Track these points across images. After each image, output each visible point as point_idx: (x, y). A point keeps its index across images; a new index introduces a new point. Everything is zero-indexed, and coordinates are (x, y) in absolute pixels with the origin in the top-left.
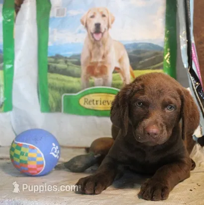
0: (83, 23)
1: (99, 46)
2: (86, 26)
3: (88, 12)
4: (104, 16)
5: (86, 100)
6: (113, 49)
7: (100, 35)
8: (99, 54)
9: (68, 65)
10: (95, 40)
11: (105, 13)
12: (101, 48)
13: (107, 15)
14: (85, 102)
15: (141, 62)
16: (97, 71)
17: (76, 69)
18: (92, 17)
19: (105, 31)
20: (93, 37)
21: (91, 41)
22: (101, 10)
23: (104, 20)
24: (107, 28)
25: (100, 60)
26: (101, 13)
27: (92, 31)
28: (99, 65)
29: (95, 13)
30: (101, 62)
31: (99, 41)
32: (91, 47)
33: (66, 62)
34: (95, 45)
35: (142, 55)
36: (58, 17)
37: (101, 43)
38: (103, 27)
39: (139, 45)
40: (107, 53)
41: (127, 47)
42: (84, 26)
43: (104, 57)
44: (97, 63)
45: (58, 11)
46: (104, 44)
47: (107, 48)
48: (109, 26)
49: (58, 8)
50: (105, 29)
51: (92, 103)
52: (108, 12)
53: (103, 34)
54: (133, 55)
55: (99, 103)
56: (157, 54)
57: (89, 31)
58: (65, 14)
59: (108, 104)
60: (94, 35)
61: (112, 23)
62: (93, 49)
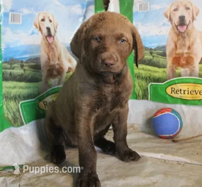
0: (166, 16)
1: (184, 38)
2: (171, 20)
3: (171, 6)
4: (188, 9)
5: (173, 90)
7: (185, 27)
8: (184, 45)
9: (153, 56)
10: (180, 32)
11: (189, 6)
12: (186, 40)
13: (191, 8)
14: (172, 91)
16: (183, 62)
17: (161, 60)
18: (176, 10)
19: (189, 23)
20: (178, 30)
21: (176, 33)
22: (184, 4)
23: (189, 13)
24: (191, 20)
25: (186, 51)
26: (185, 6)
28: (185, 56)
29: (178, 6)
30: (187, 53)
31: (184, 33)
32: (176, 39)
33: (151, 53)
34: (180, 37)
36: (141, 11)
37: (186, 35)
38: (188, 19)
40: (193, 44)
42: (168, 19)
43: (189, 48)
44: (182, 54)
45: (141, 6)
47: (191, 39)
48: (193, 19)
49: (140, 3)
50: (190, 21)
51: (179, 92)
52: (191, 5)
53: (187, 26)
55: (186, 92)
57: (173, 24)
58: (148, 8)
59: (196, 94)
60: (179, 27)
61: (197, 15)
62: (178, 40)
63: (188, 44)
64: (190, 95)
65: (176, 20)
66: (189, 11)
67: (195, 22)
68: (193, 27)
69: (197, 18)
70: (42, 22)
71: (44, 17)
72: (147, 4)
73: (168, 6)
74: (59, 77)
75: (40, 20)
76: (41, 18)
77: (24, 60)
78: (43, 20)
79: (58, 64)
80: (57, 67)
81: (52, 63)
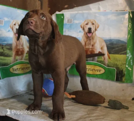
0: (82, 27)
1: (90, 40)
2: (84, 29)
3: (85, 22)
4: (93, 24)
6: (98, 42)
7: (91, 34)
8: (90, 44)
10: (88, 36)
11: (94, 22)
12: (91, 41)
13: (95, 24)
15: (113, 50)
18: (87, 24)
19: (93, 32)
20: (87, 35)
21: (86, 37)
22: (91, 21)
23: (93, 27)
24: (95, 30)
25: (91, 47)
26: (92, 22)
27: (87, 32)
28: (90, 50)
29: (88, 22)
30: (91, 48)
31: (90, 37)
32: (86, 40)
34: (88, 39)
35: (114, 46)
36: (68, 23)
37: (91, 38)
38: (93, 30)
39: (113, 41)
40: (95, 43)
41: (106, 41)
42: (82, 29)
43: (93, 46)
44: (89, 49)
45: (68, 20)
46: (93, 39)
47: (94, 41)
48: (96, 30)
49: (68, 19)
50: (94, 31)
52: (95, 22)
53: (92, 34)
54: (109, 46)
55: (90, 70)
56: (123, 46)
57: (85, 32)
58: (72, 22)
59: (95, 71)
60: (88, 34)
61: (98, 28)
62: (87, 41)
63: (92, 43)
64: (91, 72)
65: (87, 30)
66: (94, 25)
67: (96, 31)
68: (95, 35)
69: (98, 29)
70: (14, 26)
71: (16, 23)
72: (72, 19)
73: (83, 22)
74: (22, 55)
75: (13, 24)
76: (14, 23)
77: (4, 45)
78: (15, 25)
79: (21, 48)
80: (21, 50)
81: (18, 47)
